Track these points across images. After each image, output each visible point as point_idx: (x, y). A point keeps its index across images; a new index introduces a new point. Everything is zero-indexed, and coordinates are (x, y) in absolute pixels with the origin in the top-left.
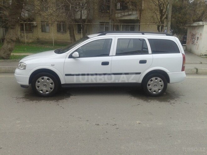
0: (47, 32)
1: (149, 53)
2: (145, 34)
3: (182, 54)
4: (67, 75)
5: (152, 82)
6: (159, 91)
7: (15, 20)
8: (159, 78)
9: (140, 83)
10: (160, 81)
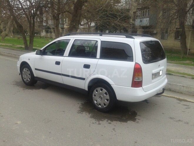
0: (165, 39)
1: (97, 58)
2: (103, 35)
3: (136, 63)
4: (36, 69)
5: (97, 92)
6: (105, 106)
7: (72, 25)
8: (104, 89)
9: (87, 91)
10: (106, 93)
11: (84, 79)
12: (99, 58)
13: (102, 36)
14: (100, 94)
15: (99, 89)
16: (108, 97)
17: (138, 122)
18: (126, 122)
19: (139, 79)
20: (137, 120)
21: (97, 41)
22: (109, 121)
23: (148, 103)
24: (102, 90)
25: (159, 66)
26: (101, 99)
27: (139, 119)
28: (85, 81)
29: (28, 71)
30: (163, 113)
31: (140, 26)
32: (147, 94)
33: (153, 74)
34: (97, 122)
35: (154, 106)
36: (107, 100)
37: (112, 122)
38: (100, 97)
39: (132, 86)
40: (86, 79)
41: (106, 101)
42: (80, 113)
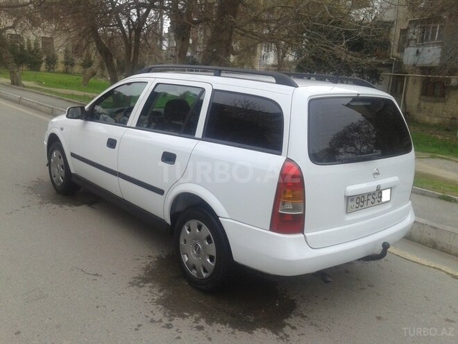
1: (196, 136)
2: (222, 74)
3: (288, 160)
4: (73, 155)
5: (188, 232)
6: (204, 275)
7: (209, 53)
8: (204, 227)
9: (168, 224)
10: (209, 239)
11: (161, 192)
12: (201, 137)
13: (219, 75)
14: (196, 238)
15: (194, 223)
16: (212, 250)
17: (288, 336)
18: (250, 333)
19: (295, 208)
20: (287, 330)
21: (203, 90)
22: (202, 322)
23: (327, 282)
24: (200, 228)
25: (378, 174)
26: (199, 252)
27: (294, 328)
28: (163, 197)
29: (60, 158)
30: (379, 318)
31: (414, 65)
32: (322, 257)
33: (349, 198)
34: (166, 321)
35: (363, 289)
36: (211, 258)
37: (207, 326)
38: (196, 246)
39: (272, 229)
40: (165, 194)
41: (208, 260)
42: (138, 285)
